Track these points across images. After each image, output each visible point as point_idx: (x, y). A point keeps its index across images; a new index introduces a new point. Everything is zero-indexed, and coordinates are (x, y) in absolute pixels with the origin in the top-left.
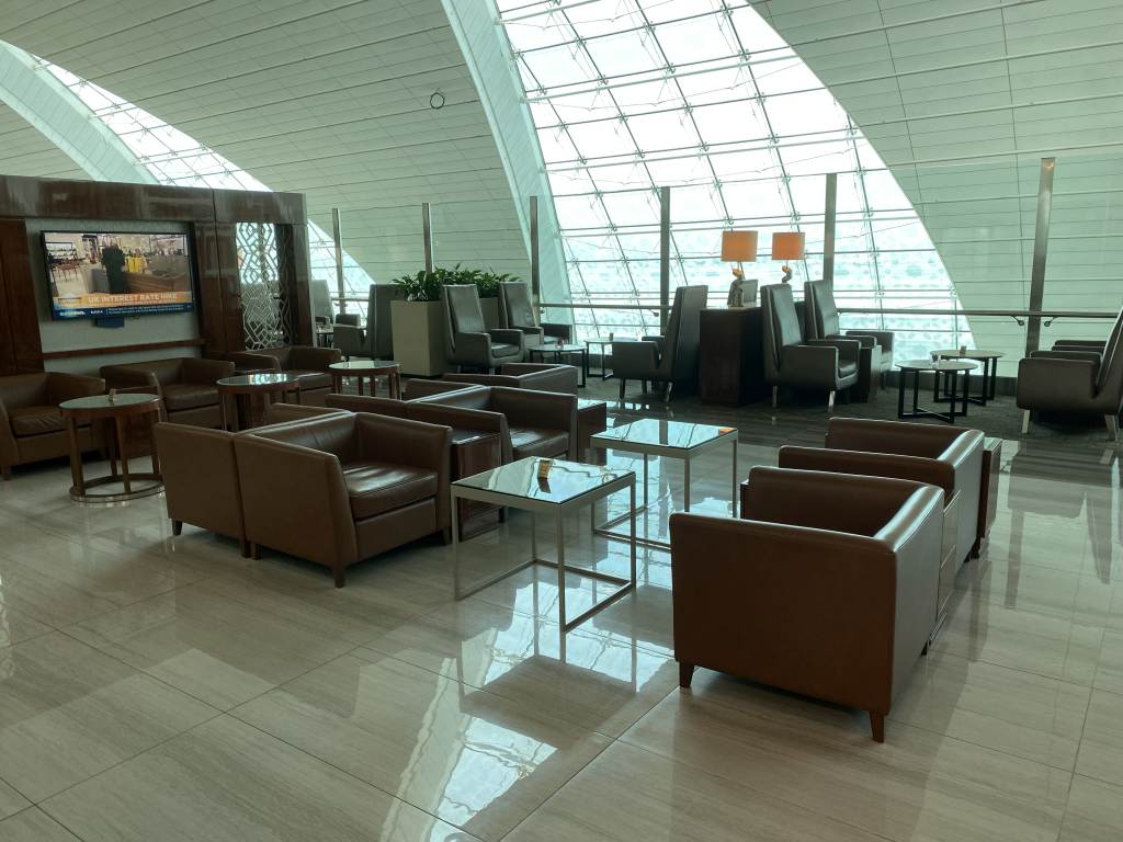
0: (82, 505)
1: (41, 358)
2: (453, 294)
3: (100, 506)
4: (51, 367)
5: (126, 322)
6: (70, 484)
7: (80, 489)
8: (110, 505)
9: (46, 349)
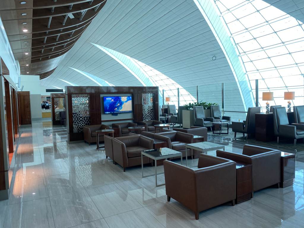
0: (98, 151)
1: (101, 121)
2: (196, 108)
3: (101, 152)
4: (103, 123)
5: (118, 114)
6: (96, 148)
7: (98, 148)
8: (103, 152)
9: (102, 120)
